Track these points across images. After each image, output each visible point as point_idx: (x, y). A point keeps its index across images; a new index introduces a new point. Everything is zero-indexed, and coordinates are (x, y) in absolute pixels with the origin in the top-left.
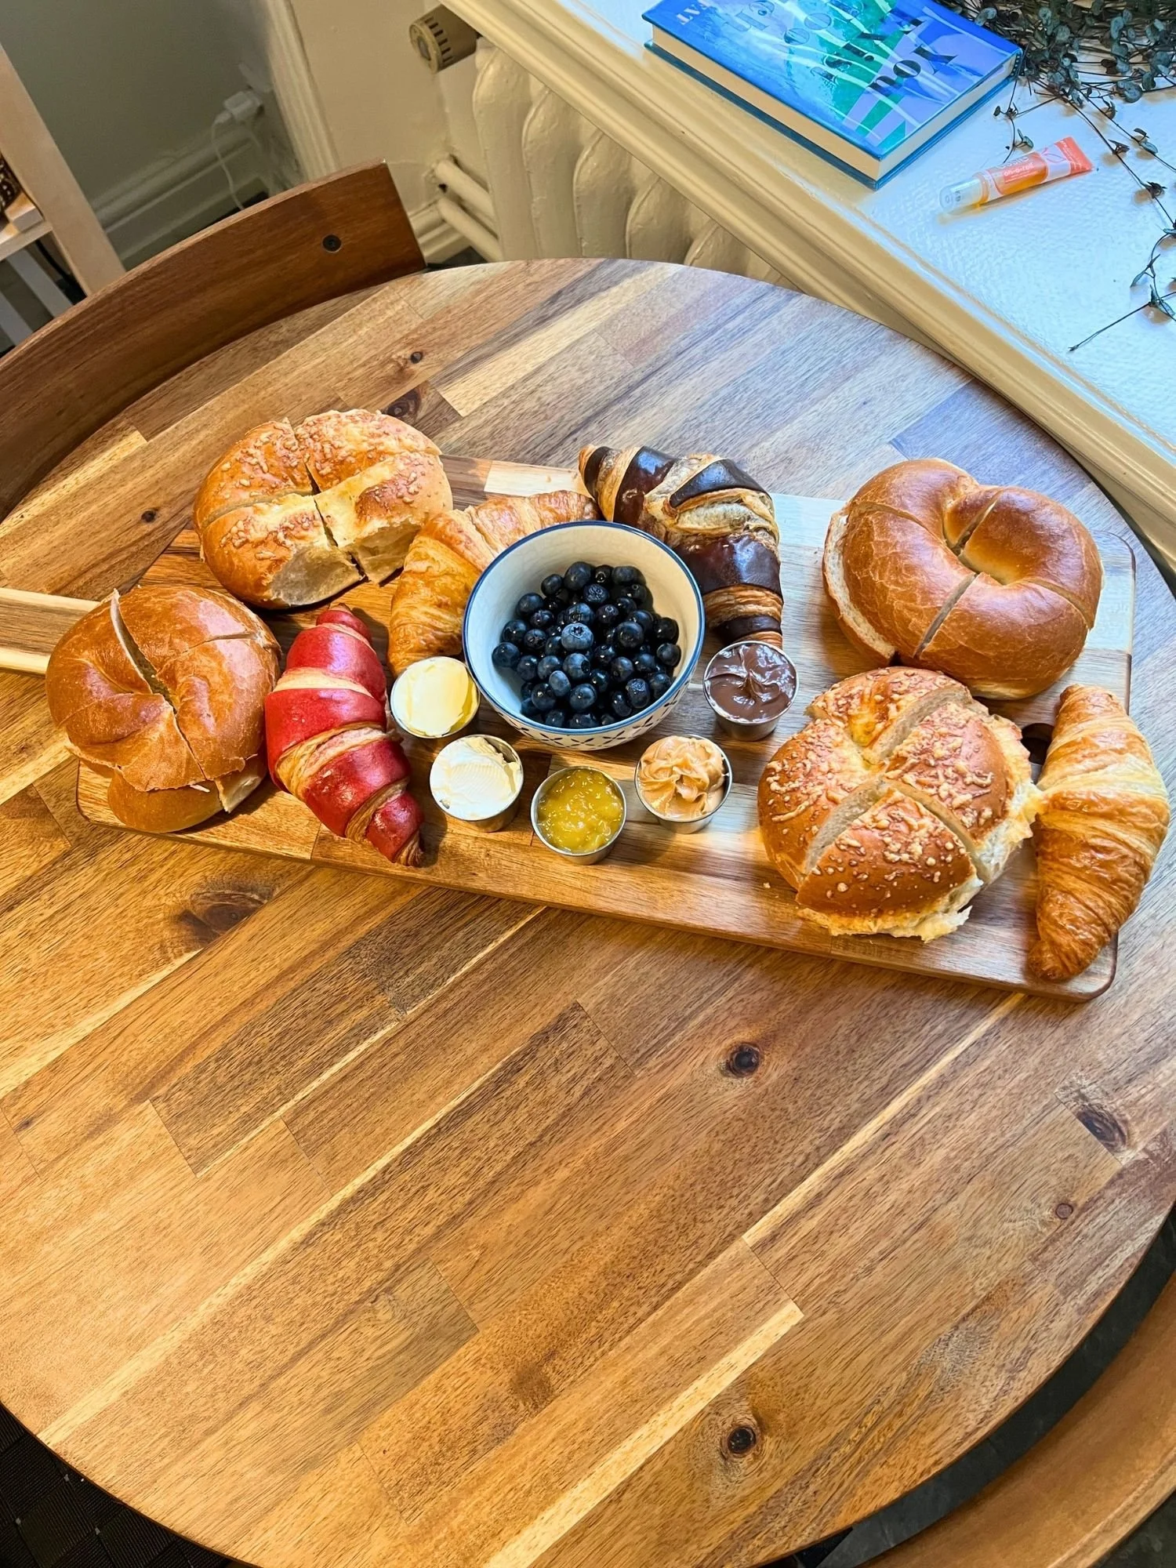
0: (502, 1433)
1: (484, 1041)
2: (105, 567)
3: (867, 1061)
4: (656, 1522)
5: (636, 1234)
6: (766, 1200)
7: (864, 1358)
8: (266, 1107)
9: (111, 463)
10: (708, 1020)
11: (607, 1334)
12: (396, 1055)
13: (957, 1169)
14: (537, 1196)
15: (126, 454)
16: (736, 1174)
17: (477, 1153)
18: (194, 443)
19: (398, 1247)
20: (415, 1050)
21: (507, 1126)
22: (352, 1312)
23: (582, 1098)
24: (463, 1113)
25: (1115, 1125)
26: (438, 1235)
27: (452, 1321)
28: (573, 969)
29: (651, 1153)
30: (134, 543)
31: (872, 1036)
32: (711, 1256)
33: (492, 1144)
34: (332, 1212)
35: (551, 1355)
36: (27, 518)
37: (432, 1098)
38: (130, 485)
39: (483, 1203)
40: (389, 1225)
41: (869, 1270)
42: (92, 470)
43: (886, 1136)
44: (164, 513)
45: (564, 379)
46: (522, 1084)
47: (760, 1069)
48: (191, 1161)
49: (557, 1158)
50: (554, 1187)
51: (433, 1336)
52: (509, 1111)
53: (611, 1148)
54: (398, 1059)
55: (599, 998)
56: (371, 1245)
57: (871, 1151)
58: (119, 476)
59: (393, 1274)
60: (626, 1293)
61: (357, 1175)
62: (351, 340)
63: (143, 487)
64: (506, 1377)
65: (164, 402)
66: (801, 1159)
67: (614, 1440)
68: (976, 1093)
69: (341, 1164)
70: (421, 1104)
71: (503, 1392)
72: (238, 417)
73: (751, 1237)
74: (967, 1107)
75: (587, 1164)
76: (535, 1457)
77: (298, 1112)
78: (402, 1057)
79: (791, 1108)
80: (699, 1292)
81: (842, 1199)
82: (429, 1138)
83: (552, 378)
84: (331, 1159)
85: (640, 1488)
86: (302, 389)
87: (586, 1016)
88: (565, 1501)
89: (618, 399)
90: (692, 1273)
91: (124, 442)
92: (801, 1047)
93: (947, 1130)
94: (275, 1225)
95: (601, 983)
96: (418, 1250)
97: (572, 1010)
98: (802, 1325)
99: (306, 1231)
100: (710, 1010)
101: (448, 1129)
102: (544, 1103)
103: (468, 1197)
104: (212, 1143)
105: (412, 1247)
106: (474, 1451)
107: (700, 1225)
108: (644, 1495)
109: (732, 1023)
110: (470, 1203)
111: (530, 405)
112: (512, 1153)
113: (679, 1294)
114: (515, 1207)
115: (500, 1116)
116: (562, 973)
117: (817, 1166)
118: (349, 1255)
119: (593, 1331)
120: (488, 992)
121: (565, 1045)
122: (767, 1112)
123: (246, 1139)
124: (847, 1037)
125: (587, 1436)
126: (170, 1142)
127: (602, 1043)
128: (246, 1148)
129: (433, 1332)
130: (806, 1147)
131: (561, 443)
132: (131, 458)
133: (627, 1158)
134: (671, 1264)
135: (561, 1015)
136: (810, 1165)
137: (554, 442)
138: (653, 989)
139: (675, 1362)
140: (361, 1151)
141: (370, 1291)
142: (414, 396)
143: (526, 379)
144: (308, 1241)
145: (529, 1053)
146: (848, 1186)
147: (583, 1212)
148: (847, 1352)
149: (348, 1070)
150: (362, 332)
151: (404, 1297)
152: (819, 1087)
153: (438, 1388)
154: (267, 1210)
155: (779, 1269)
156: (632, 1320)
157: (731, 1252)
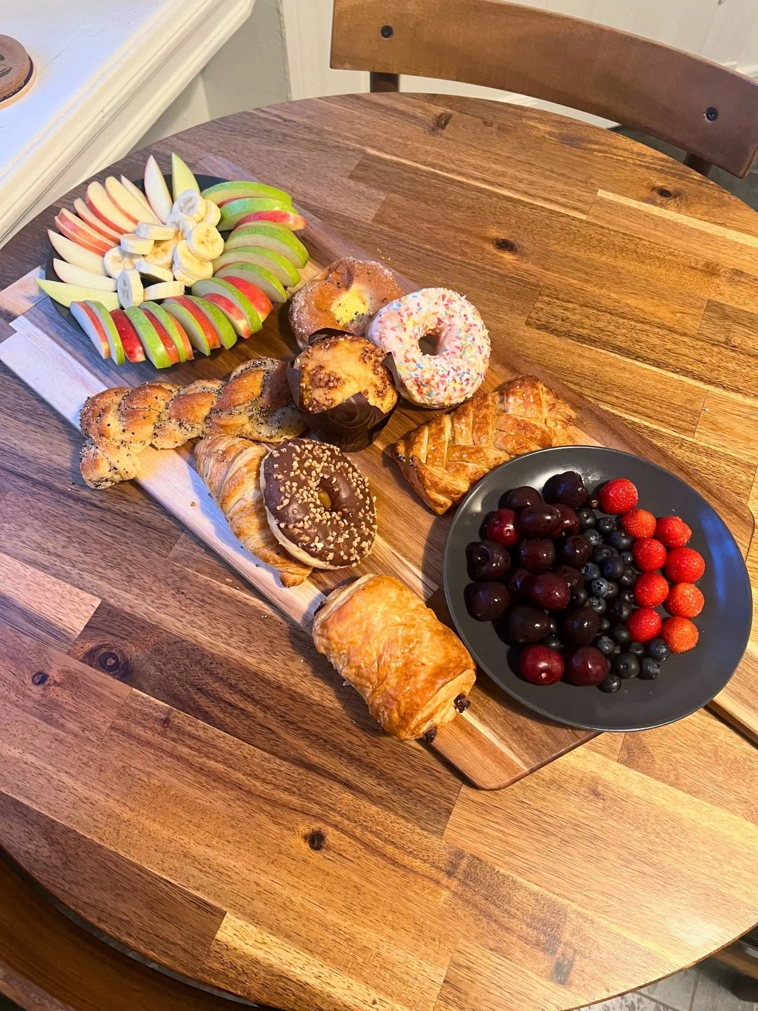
0: (738, 273)
1: (576, 358)
2: (390, 849)
3: (470, 202)
4: (719, 209)
5: (617, 257)
6: (562, 216)
7: (599, 166)
8: (694, 448)
9: (270, 939)
10: (493, 266)
11: (667, 251)
12: (616, 397)
13: (496, 159)
14: (632, 302)
15: (252, 927)
16: (560, 231)
17: (635, 335)
18: (211, 853)
19: (705, 349)
20: (606, 389)
21: (611, 328)
22: (749, 354)
23: (572, 302)
24: (620, 350)
25: (440, 117)
26: (685, 335)
27: (716, 312)
28: (508, 334)
29: (577, 265)
30: (353, 836)
31: (455, 203)
32: (603, 228)
33: (625, 331)
34: (715, 387)
35: (692, 268)
36: (374, 995)
37: (625, 369)
38: (287, 892)
39: (655, 323)
40: (699, 358)
41: (563, 175)
42: (287, 957)
43: (500, 185)
44: (306, 827)
45: (37, 537)
46: (586, 331)
47: (503, 237)
48: (753, 472)
49: (609, 300)
50: (622, 297)
51: (727, 316)
52: (604, 331)
53: (587, 281)
54: (617, 395)
55: (515, 315)
56: (714, 361)
57: (511, 188)
58: (281, 916)
59: (717, 345)
60: (644, 251)
61: (688, 384)
62: (30, 759)
63: (284, 874)
64: (717, 281)
65: (168, 931)
66: (534, 211)
67: (702, 233)
68: (457, 162)
69: (690, 395)
70: (632, 373)
71: (723, 279)
72: (162, 824)
73: (584, 217)
74: (466, 163)
75: (601, 288)
76: (736, 258)
77: (684, 430)
78: (615, 393)
79: (513, 221)
80: (622, 226)
81: (540, 192)
82: (645, 360)
83: (40, 548)
84: (692, 401)
85: (713, 219)
86: (109, 774)
87: (529, 317)
88: (741, 241)
89: (49, 487)
90: (615, 231)
91: (237, 943)
92: (481, 226)
93: (481, 167)
94: (745, 410)
95: (506, 318)
96: (698, 339)
97: (531, 325)
98: (604, 189)
99: (734, 394)
100: (488, 267)
101: (633, 353)
102: (587, 317)
103: (658, 330)
104: (735, 466)
105: (700, 343)
106: (754, 279)
107: (593, 236)
108: (713, 216)
109: (489, 256)
110: (659, 328)
111: (73, 552)
112: (621, 320)
113: (628, 233)
114: (645, 309)
115: (610, 334)
116: (515, 339)
117: (532, 204)
118: (726, 368)
119: (669, 257)
120: (550, 369)
121: (552, 321)
122: (522, 229)
123: (718, 449)
124: (463, 212)
125: (710, 243)
126: (754, 490)
127: (538, 305)
128: (724, 446)
129: (726, 317)
130: (527, 210)
131: (110, 510)
132: (254, 919)
133: (586, 273)
134: (618, 241)
135: (537, 329)
136: (534, 206)
137: (108, 516)
138: (494, 294)
139: (656, 225)
140: (677, 389)
141: (733, 351)
142: (90, 658)
143: (44, 568)
144: (737, 390)
145: (568, 334)
146: (533, 192)
147: (624, 281)
148: (601, 171)
149: (643, 417)
150: (15, 753)
151: (722, 336)
152: (495, 214)
153: (745, 304)
154: (741, 418)
155: (585, 203)
156: (653, 245)
157: (594, 221)
